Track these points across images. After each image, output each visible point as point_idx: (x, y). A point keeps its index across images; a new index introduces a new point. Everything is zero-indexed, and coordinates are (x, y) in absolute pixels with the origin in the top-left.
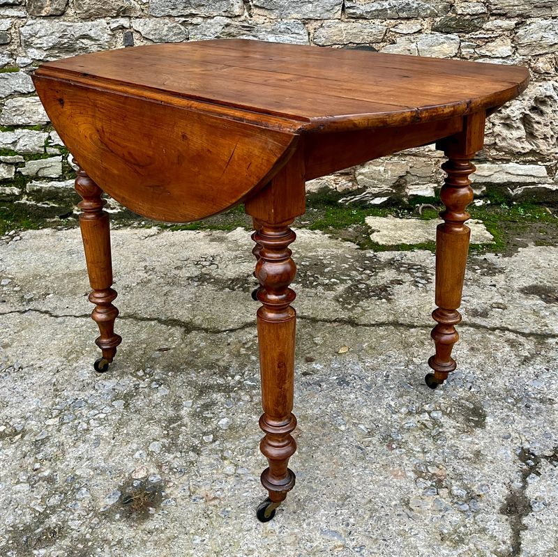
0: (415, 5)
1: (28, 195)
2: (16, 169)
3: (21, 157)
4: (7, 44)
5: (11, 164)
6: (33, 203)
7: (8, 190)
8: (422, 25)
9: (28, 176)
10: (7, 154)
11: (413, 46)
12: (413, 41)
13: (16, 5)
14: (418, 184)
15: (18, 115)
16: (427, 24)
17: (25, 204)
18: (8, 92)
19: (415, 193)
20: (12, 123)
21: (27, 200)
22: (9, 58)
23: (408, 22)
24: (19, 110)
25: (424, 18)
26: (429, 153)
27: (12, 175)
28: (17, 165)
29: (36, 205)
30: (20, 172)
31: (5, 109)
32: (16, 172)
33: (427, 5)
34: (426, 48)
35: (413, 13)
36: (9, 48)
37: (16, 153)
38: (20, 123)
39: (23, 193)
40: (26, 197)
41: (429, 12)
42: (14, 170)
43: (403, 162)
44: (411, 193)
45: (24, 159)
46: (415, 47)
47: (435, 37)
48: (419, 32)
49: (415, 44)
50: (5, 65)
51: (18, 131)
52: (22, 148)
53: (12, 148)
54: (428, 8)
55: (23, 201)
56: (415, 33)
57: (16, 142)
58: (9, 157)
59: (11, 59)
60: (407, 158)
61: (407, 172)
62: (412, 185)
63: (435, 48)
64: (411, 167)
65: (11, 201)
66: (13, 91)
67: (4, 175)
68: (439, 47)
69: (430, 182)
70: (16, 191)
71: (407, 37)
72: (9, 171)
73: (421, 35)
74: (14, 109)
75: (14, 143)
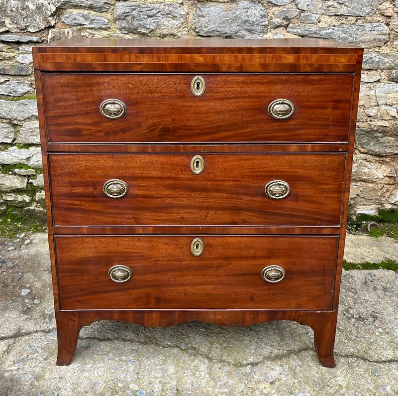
0: (377, 59)
1: (38, 202)
2: (28, 180)
3: (34, 170)
4: (29, 75)
5: (24, 176)
6: (41, 209)
7: (20, 198)
8: (380, 75)
9: (38, 187)
10: (21, 168)
11: (372, 92)
12: (373, 88)
13: (39, 43)
14: (365, 205)
15: (33, 135)
16: (384, 75)
17: (35, 210)
18: (26, 116)
19: (362, 212)
20: (27, 142)
21: (36, 206)
22: (30, 87)
23: (369, 73)
24: (34, 131)
25: (382, 70)
26: (377, 180)
27: (24, 186)
28: (29, 176)
29: (43, 211)
30: (31, 183)
31: (23, 130)
32: (28, 183)
33: (387, 60)
34: (383, 95)
35: (374, 66)
36: (29, 79)
37: (29, 167)
38: (35, 142)
39: (33, 200)
40: (35, 204)
41: (387, 65)
42: (27, 181)
43: (355, 187)
44: (359, 212)
45: (36, 172)
46: (374, 94)
47: (392, 86)
48: (378, 81)
49: (374, 91)
50: (26, 93)
51: (32, 149)
52: (34, 163)
53: (26, 163)
54: (387, 62)
55: (32, 208)
56: (374, 82)
57: (29, 158)
58: (23, 170)
59: (31, 88)
60: (359, 183)
61: (358, 195)
62: (360, 205)
63: (390, 95)
64: (361, 191)
65: (22, 207)
66: (31, 115)
67: (18, 185)
68: (393, 94)
69: (375, 203)
70: (27, 199)
71: (368, 85)
72: (22, 182)
73: (379, 84)
74: (31, 130)
75: (28, 159)
